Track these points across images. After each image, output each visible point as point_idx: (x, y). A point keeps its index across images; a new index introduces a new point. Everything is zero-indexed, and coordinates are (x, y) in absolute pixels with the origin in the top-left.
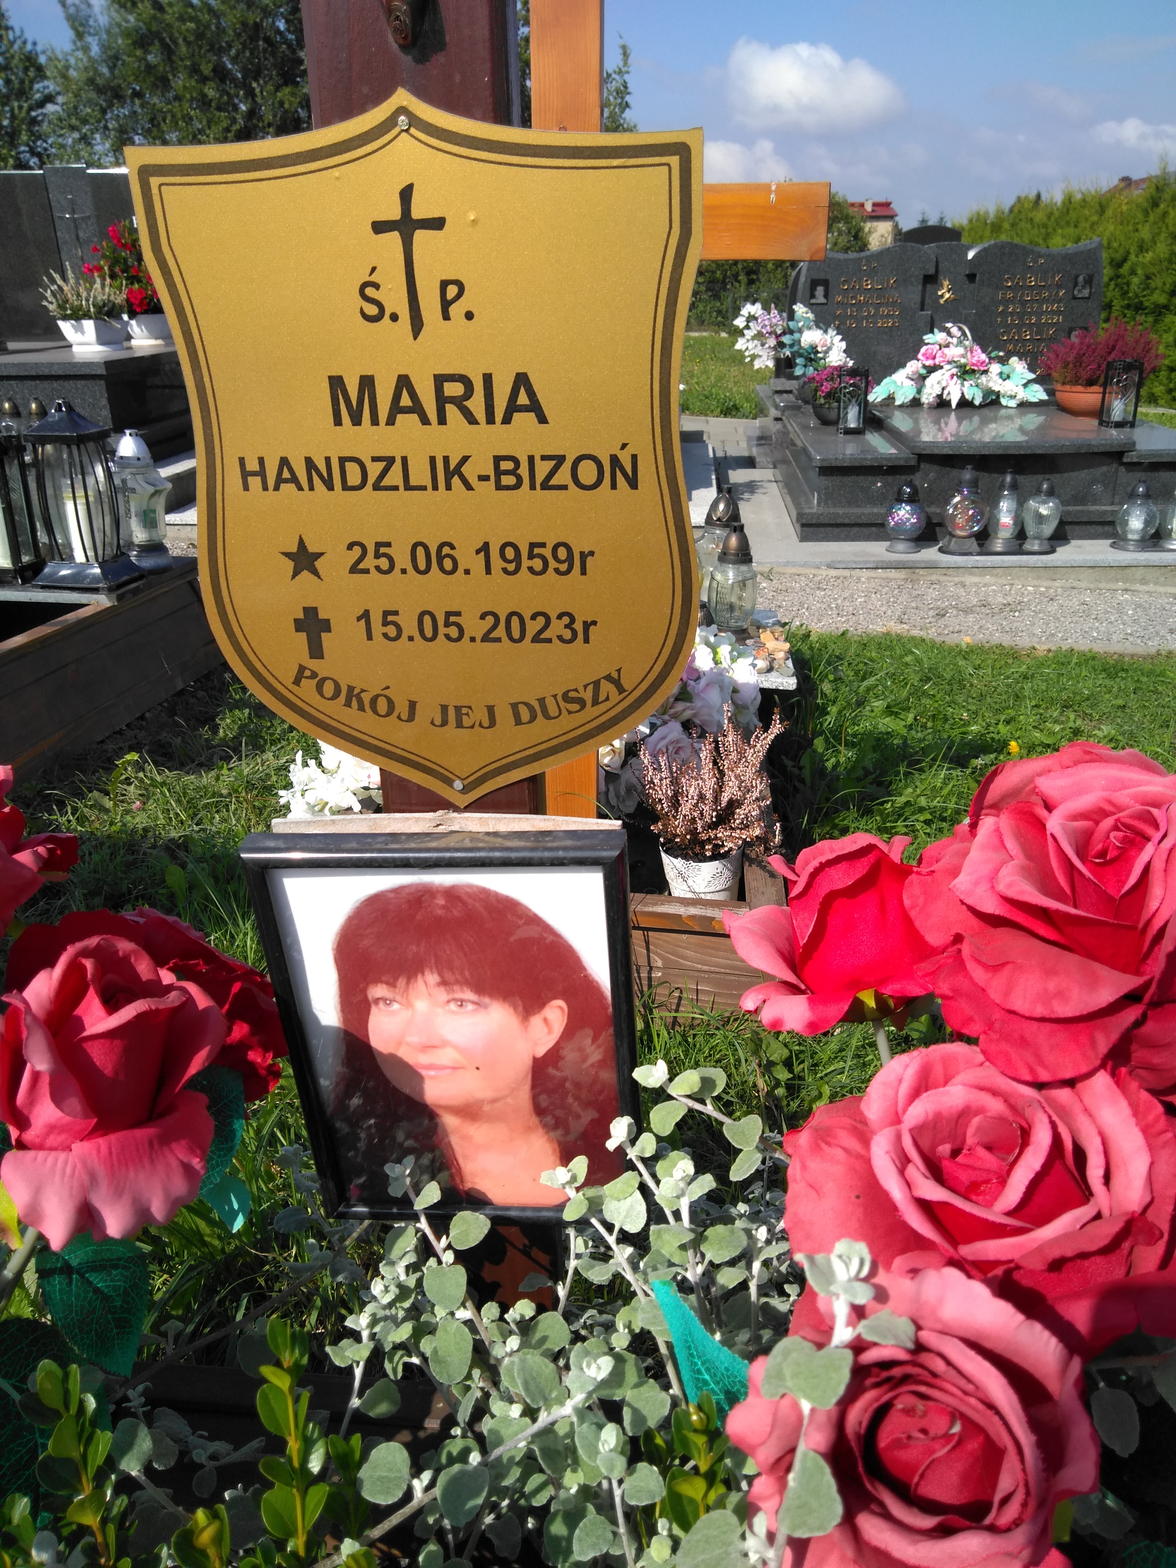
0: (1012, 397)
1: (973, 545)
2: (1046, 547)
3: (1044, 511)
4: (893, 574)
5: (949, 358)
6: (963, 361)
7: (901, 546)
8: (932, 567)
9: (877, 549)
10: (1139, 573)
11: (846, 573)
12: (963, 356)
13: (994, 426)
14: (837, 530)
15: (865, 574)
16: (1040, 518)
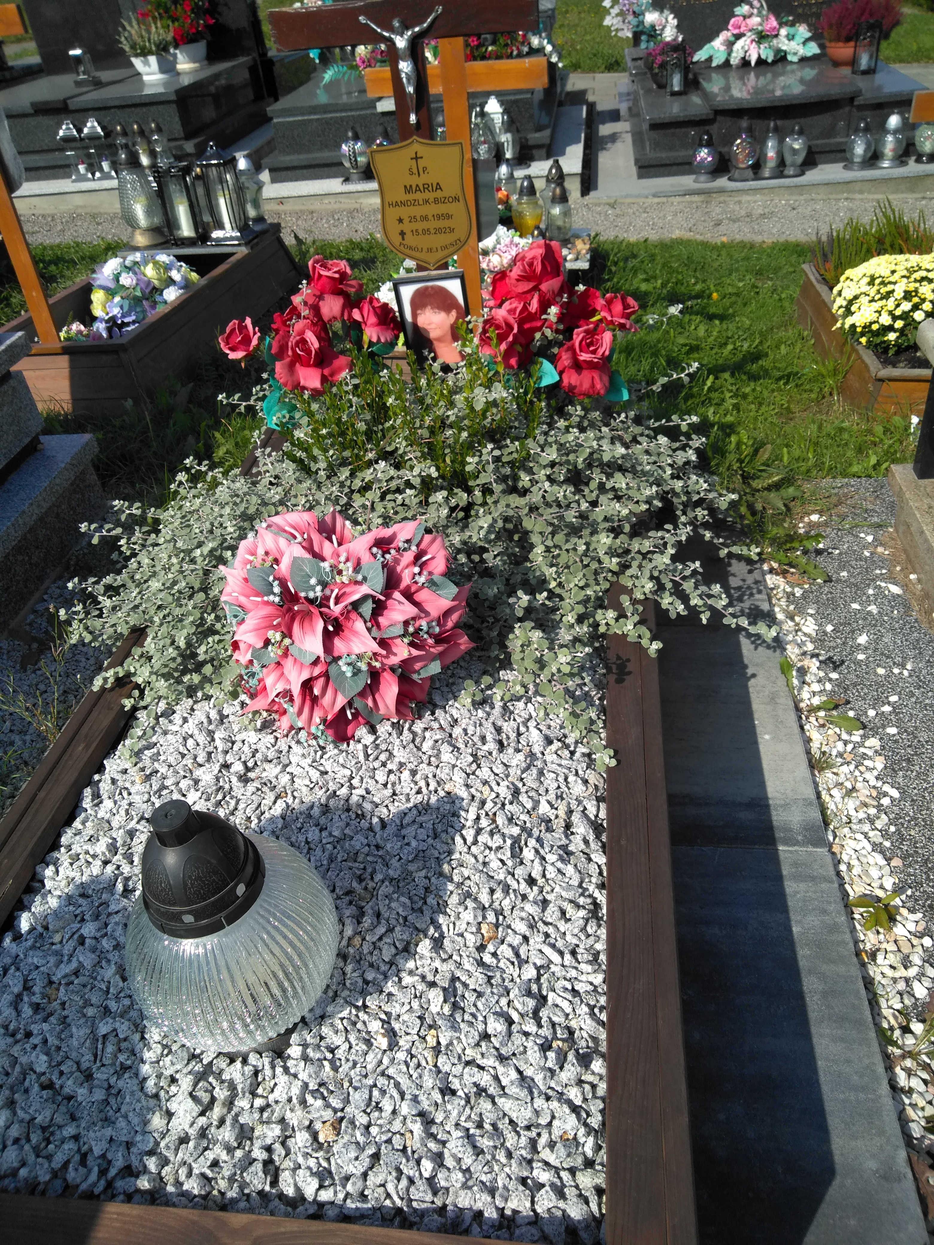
0: (795, 54)
1: (750, 173)
2: (798, 171)
3: (796, 146)
4: (696, 198)
5: (750, 27)
6: (760, 28)
7: (703, 178)
8: (722, 191)
9: (687, 181)
10: (858, 186)
11: (664, 200)
12: (761, 24)
13: (782, 78)
14: (662, 169)
15: (678, 199)
16: (795, 152)
